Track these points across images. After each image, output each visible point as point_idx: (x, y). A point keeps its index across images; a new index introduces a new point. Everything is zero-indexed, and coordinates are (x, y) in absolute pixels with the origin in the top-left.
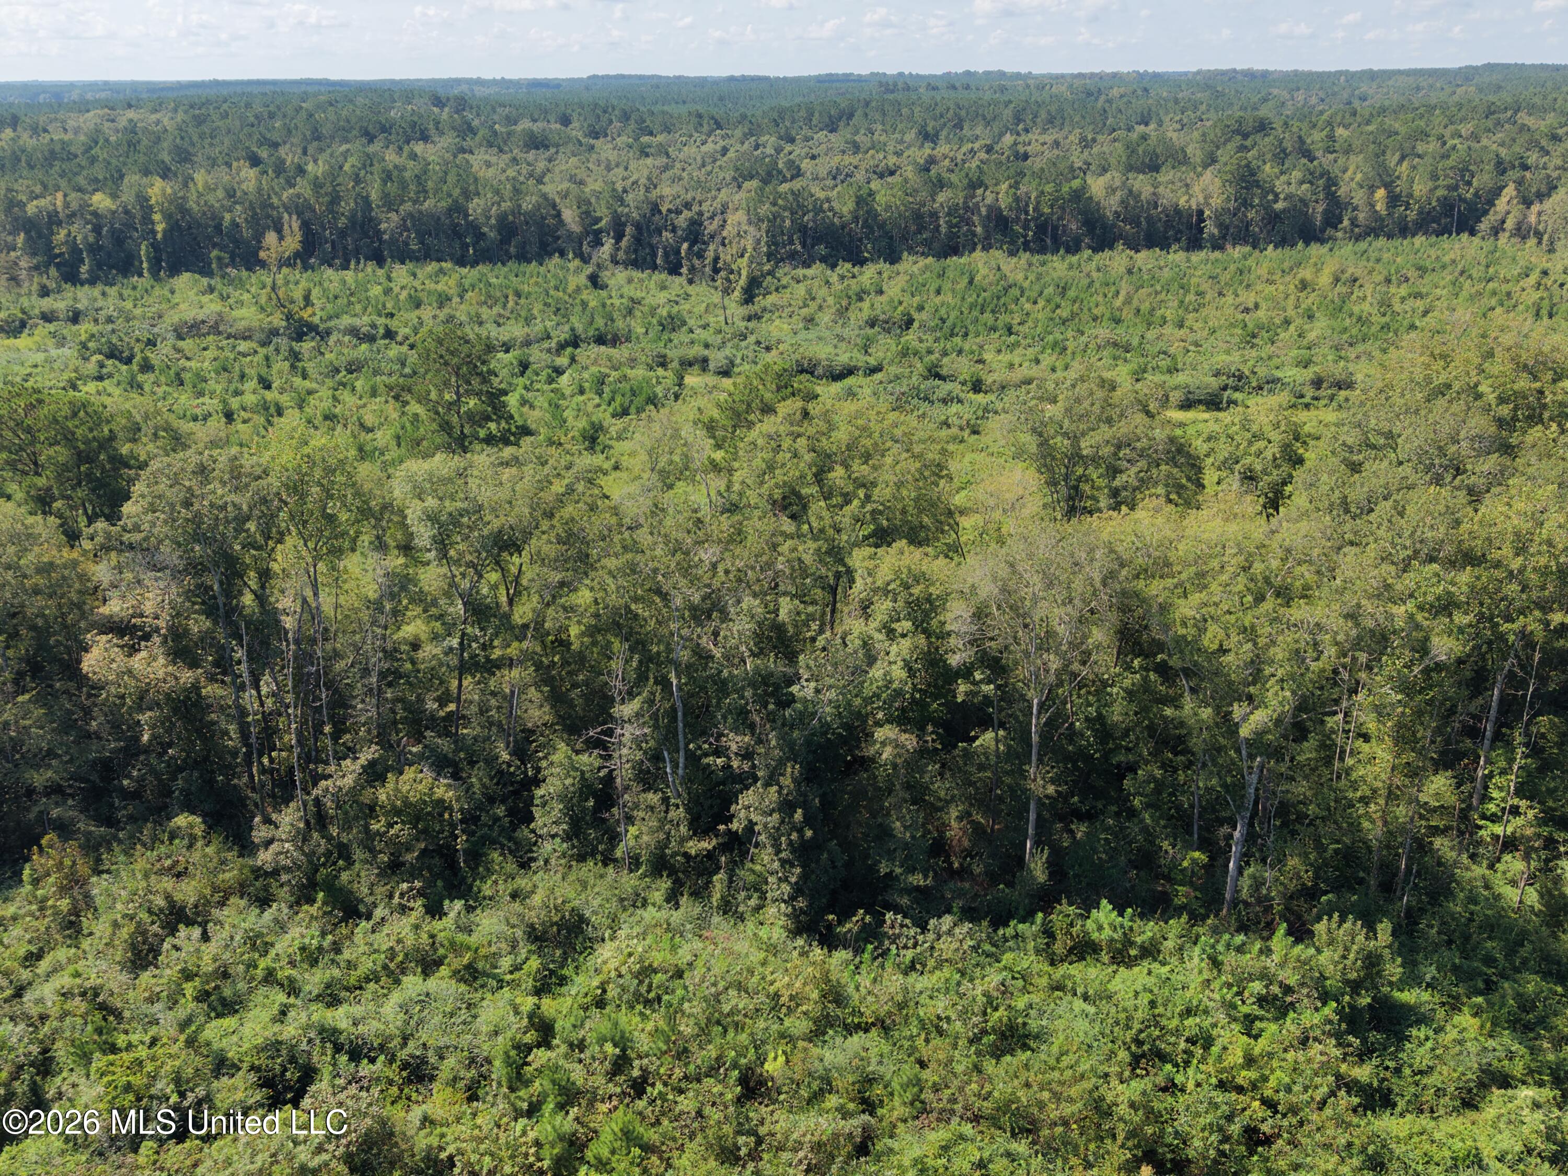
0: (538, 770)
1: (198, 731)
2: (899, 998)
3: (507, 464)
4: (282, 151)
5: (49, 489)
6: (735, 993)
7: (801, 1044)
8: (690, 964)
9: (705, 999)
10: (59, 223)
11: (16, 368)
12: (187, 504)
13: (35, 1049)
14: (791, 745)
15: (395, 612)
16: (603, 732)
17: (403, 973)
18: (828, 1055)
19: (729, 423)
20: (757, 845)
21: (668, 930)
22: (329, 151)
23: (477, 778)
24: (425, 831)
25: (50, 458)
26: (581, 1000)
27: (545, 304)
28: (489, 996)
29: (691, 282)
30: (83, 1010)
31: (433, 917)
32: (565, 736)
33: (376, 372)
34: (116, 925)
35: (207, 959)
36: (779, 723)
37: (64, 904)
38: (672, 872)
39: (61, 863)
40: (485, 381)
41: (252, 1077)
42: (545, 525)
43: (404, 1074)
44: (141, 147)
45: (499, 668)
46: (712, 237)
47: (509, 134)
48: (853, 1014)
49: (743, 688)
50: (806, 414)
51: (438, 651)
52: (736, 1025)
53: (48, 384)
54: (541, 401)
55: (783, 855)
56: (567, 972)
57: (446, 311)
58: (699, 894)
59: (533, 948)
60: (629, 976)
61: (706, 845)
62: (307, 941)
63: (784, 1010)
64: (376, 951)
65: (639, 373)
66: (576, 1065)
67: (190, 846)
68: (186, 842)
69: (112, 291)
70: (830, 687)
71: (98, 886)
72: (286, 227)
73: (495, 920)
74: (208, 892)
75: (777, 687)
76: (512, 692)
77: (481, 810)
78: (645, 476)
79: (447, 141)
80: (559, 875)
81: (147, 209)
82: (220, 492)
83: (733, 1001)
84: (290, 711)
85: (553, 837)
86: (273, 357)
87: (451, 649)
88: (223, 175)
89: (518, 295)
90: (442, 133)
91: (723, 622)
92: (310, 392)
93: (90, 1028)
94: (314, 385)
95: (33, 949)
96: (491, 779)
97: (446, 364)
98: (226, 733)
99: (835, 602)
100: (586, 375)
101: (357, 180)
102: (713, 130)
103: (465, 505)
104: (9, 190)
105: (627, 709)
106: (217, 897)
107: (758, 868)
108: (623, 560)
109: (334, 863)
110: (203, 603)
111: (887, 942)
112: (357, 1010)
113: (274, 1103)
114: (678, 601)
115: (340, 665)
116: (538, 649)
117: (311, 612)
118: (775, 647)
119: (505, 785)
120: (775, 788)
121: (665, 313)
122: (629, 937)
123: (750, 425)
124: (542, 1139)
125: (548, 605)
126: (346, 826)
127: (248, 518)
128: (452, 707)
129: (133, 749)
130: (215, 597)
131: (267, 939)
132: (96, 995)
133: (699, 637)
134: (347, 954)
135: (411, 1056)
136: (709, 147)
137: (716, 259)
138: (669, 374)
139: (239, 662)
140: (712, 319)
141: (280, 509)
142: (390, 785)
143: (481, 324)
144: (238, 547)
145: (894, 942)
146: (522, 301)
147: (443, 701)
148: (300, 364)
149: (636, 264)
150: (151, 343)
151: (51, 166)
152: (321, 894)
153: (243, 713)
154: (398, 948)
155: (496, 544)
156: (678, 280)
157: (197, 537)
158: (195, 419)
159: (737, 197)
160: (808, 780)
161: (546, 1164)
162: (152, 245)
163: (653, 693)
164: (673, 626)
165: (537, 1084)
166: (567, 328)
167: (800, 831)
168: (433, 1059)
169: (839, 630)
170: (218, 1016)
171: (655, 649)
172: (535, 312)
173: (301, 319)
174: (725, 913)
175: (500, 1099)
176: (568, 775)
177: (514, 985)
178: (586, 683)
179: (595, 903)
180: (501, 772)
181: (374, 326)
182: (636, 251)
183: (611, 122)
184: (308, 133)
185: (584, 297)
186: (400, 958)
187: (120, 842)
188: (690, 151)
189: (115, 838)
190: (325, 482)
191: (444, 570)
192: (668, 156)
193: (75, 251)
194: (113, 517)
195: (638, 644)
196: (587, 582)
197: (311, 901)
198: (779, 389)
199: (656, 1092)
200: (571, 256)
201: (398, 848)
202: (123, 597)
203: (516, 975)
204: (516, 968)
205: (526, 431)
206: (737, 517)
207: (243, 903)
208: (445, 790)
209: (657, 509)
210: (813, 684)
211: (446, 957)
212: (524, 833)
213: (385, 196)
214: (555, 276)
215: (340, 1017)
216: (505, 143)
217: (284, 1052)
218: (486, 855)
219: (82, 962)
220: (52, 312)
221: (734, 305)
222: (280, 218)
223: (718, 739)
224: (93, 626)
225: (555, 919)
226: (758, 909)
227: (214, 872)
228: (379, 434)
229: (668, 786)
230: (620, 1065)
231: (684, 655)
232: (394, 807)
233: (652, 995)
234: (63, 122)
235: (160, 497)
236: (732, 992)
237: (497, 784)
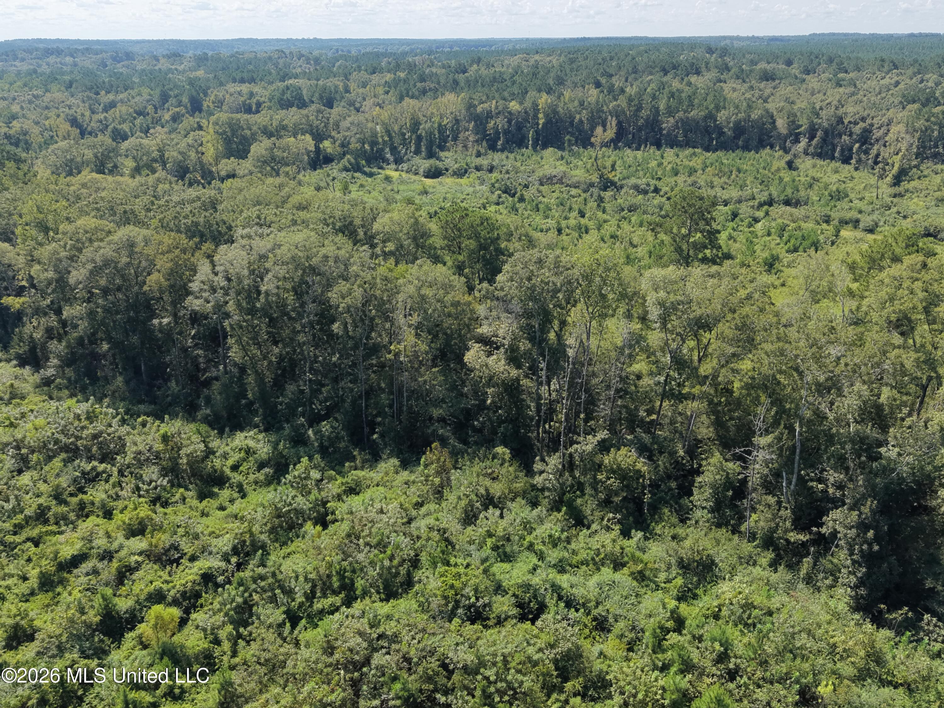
0: (700, 466)
1: (515, 403)
2: (925, 673)
3: (712, 276)
4: (614, 79)
5: (464, 262)
6: (806, 636)
7: (846, 682)
8: (778, 609)
9: (785, 634)
10: (492, 118)
11: (459, 195)
12: (529, 279)
13: (412, 553)
14: (874, 487)
15: (630, 356)
16: (745, 452)
17: (603, 565)
18: (864, 695)
19: (866, 266)
20: (837, 546)
21: (767, 584)
22: (640, 80)
23: (662, 462)
24: (627, 486)
25: (466, 245)
26: (704, 611)
27: (755, 178)
28: (649, 592)
29: (856, 169)
30: (437, 539)
31: (624, 537)
32: (721, 449)
33: (645, 213)
34: (459, 498)
35: (500, 528)
36: (867, 470)
37: (437, 480)
38: (776, 549)
39: (439, 459)
40: (708, 224)
41: (513, 600)
42: (729, 316)
43: (594, 623)
44: (539, 76)
45: (686, 399)
46: (877, 140)
47: (751, 71)
48: (888, 673)
49: (845, 442)
50: (925, 265)
51: (651, 382)
52: (803, 657)
53: (473, 205)
54: (741, 238)
55: (855, 557)
56: (699, 592)
57: (693, 178)
58: (792, 567)
59: (680, 572)
60: (737, 606)
61: (802, 537)
62: (553, 532)
63: (838, 656)
64: (589, 548)
65: (809, 226)
66: (695, 649)
67: (502, 465)
68: (500, 462)
69: (512, 156)
70: (910, 454)
71: (455, 475)
72: (609, 124)
73: (660, 549)
74: (507, 491)
75: (870, 447)
76: (692, 416)
77: (662, 481)
78: (801, 293)
79: (712, 75)
80: (703, 532)
81: (536, 110)
82: (547, 274)
83: (802, 640)
84: (564, 402)
85: (704, 508)
86: (589, 199)
87: (659, 383)
88: (579, 93)
89: (739, 171)
90: (708, 70)
91: (838, 397)
92: (605, 221)
93: (439, 549)
94: (608, 217)
95: (420, 500)
96: (671, 465)
97: (686, 212)
98: (529, 407)
99: (924, 396)
100: (773, 224)
101: (654, 97)
102: (892, 70)
103: (682, 298)
104: (471, 98)
105: (763, 441)
106: (511, 496)
107: (835, 561)
108: (776, 346)
109: (574, 492)
110: (529, 334)
111: (922, 634)
112: (574, 579)
113: (522, 618)
114: (809, 378)
115: (594, 381)
116: (712, 392)
117: (583, 348)
118: (873, 419)
119: (678, 470)
120: (857, 513)
121: (834, 189)
122: (741, 582)
123: (881, 269)
124: (666, 687)
125: (723, 366)
126: (584, 473)
127: (559, 291)
128: (654, 417)
129: (482, 407)
130: (535, 332)
131: (533, 525)
132: (445, 533)
133: (819, 403)
134: (573, 546)
135: (600, 615)
136: (886, 81)
137: (878, 155)
138: (831, 228)
139: (542, 370)
140: (867, 195)
141: (577, 288)
142: (612, 455)
143: (712, 187)
144: (551, 306)
145: (927, 635)
146: (741, 175)
147: (650, 412)
148: (602, 205)
149: (820, 156)
150: (526, 186)
151: (493, 85)
152: (564, 508)
153: (539, 397)
154: (602, 550)
155: (696, 324)
156: (847, 167)
157: (532, 298)
158: (542, 231)
159: (901, 115)
160: (882, 512)
161: (666, 702)
162: (536, 131)
163: (782, 434)
164: (803, 392)
165: (670, 653)
166: (766, 194)
167: (870, 545)
168: (611, 620)
169: (924, 416)
170: (502, 561)
171: (788, 406)
172: (748, 182)
173: (608, 178)
174: (807, 584)
175: (646, 656)
176: (718, 473)
177: (666, 591)
178: (739, 418)
179: (724, 555)
180: (677, 462)
181: (648, 185)
182: (821, 147)
183: (819, 64)
184: (630, 69)
185: (782, 175)
186: (602, 556)
187: (468, 454)
188: (873, 83)
189: (466, 451)
190: (604, 275)
191: (663, 335)
192: (855, 86)
193: (497, 133)
194: (491, 281)
195: (777, 401)
196: (750, 356)
197: (559, 511)
198: (907, 246)
199: (742, 682)
200: (777, 148)
201: (611, 493)
202: (490, 325)
203: (667, 585)
204: (668, 581)
205: (728, 256)
206: (860, 329)
207: (523, 502)
208: (642, 465)
209: (805, 317)
210: (897, 450)
211: (628, 563)
212: (685, 501)
213: (668, 107)
214: (765, 161)
215: (564, 580)
216: (747, 77)
217: (531, 591)
218: (660, 509)
219: (441, 514)
220: (481, 166)
221: (885, 186)
222: (606, 119)
223: (821, 473)
224: (473, 338)
225: (697, 558)
226: (831, 587)
227: (512, 481)
228: (640, 249)
229: (782, 494)
230: (722, 658)
231: (808, 414)
232: (612, 468)
233: (750, 621)
234: (503, 61)
235: (516, 274)
236: (804, 635)
237: (674, 468)
